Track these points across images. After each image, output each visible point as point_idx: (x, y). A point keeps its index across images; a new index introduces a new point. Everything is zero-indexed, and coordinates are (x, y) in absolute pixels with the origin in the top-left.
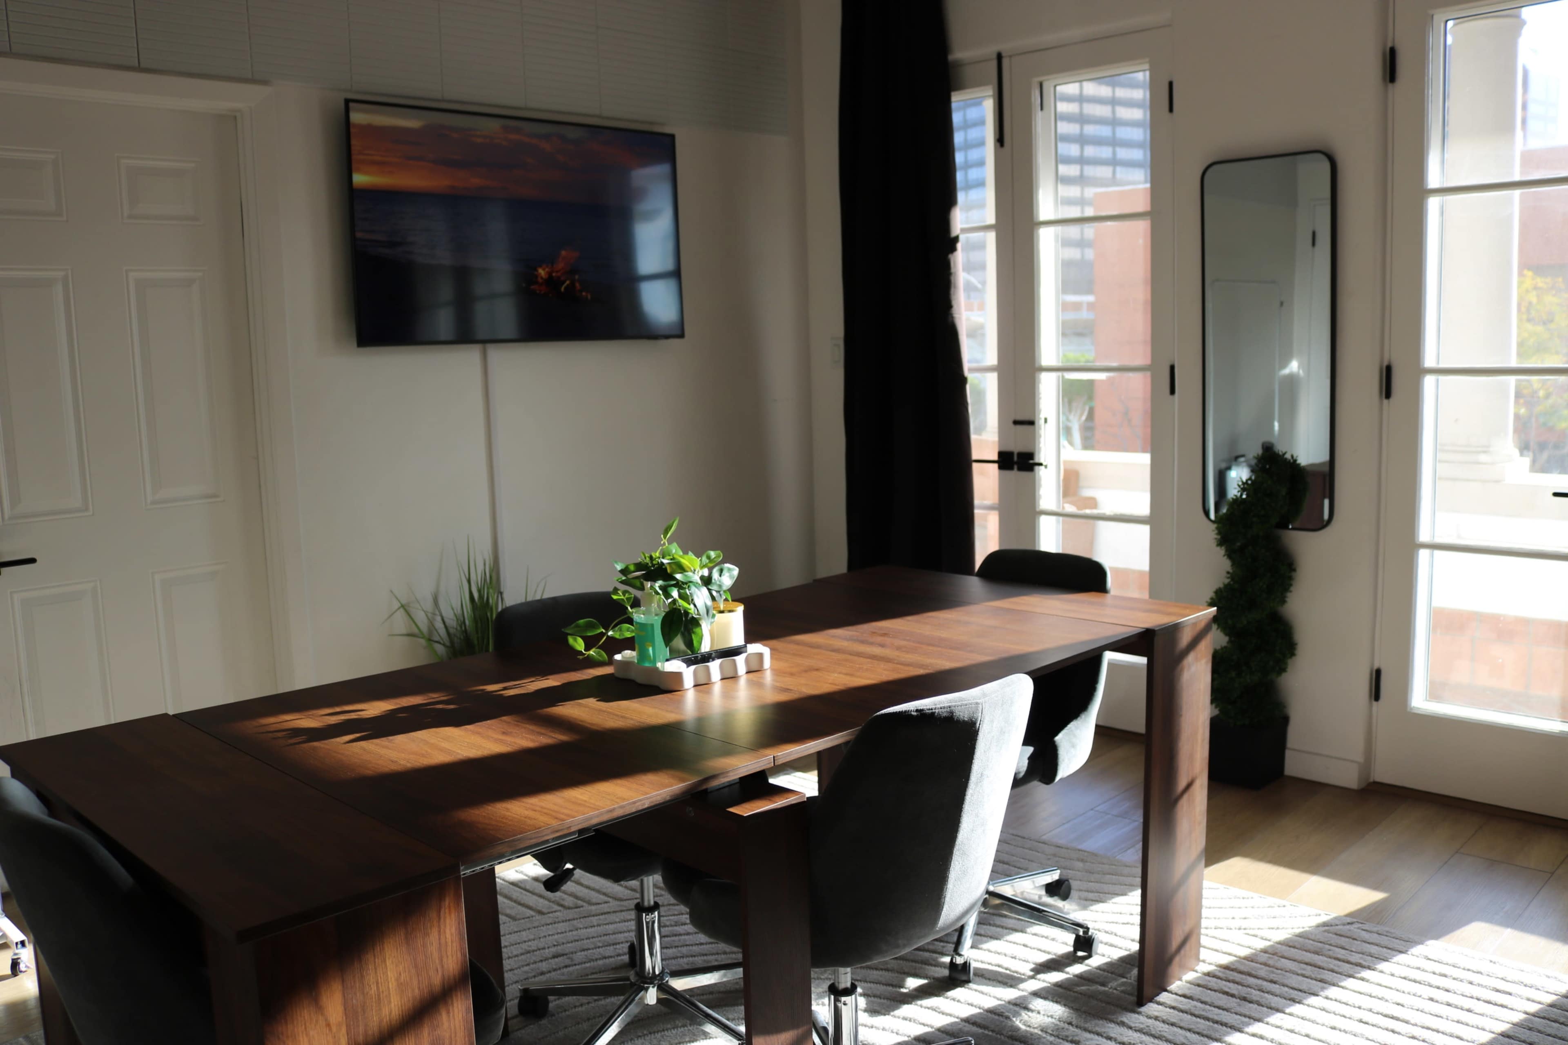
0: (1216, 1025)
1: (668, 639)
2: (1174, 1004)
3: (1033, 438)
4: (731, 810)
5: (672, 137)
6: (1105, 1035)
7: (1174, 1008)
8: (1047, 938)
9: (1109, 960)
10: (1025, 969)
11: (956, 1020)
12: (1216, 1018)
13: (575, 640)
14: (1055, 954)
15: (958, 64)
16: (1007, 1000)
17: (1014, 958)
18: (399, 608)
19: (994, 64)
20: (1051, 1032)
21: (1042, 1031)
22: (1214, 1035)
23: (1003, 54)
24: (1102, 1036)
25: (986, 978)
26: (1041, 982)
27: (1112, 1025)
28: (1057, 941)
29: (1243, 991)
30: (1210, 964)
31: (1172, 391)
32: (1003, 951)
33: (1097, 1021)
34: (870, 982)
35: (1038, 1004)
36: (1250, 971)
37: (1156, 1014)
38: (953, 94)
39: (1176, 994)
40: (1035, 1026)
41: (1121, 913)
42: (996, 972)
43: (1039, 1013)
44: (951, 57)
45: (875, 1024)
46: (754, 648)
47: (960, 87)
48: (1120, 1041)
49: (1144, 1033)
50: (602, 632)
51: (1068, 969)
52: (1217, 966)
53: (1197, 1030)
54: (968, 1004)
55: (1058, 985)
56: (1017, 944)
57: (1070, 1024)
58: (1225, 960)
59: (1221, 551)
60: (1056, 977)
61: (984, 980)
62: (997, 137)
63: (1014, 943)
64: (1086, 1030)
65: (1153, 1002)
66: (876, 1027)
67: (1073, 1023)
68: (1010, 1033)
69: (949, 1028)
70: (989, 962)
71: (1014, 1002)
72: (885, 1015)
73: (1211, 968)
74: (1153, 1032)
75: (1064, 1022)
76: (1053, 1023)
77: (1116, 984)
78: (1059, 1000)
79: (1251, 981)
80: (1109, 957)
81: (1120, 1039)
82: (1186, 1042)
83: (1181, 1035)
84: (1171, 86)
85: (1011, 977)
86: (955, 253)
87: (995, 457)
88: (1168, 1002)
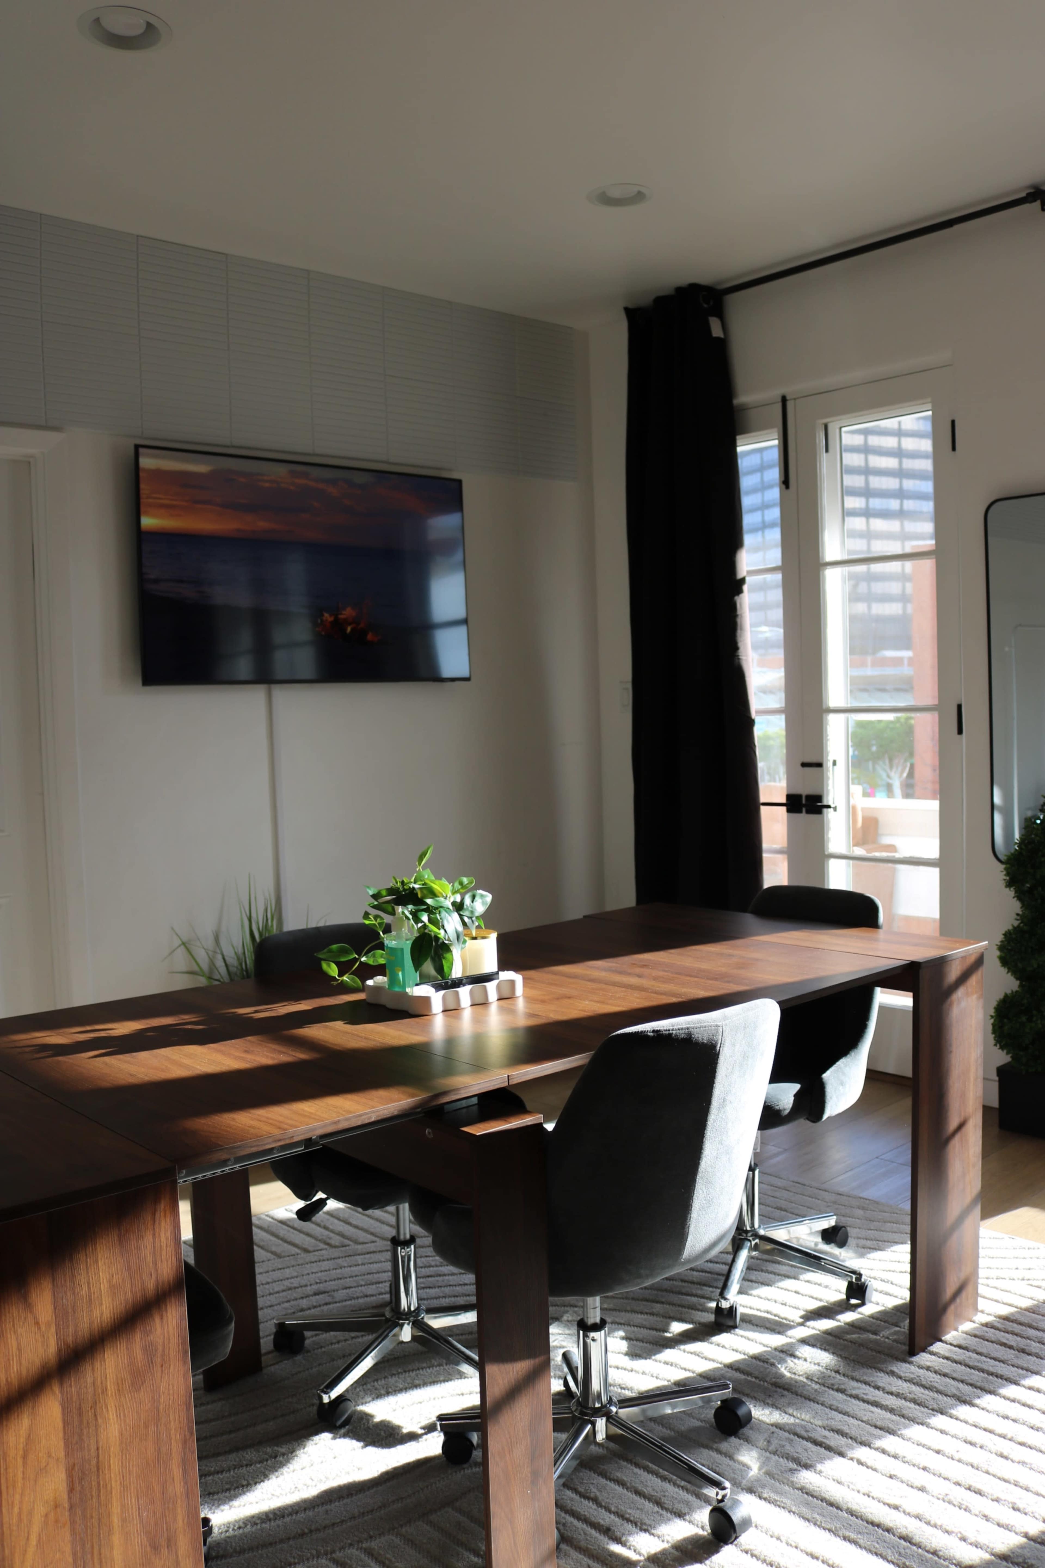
0: (991, 1377)
1: (417, 963)
2: (947, 1354)
3: (821, 781)
4: (465, 1129)
5: (460, 482)
6: (873, 1384)
7: (947, 1358)
8: (820, 1285)
9: (883, 1308)
10: (795, 1316)
11: (719, 1366)
12: (991, 1369)
13: (329, 966)
14: (827, 1302)
15: (744, 408)
16: (773, 1346)
17: (785, 1305)
18: (179, 946)
19: (779, 406)
20: (817, 1380)
21: (807, 1378)
22: (987, 1387)
23: (788, 398)
24: (869, 1385)
25: (753, 1325)
26: (810, 1329)
27: (882, 1374)
28: (830, 1289)
29: (1022, 1343)
30: (988, 1314)
31: (960, 731)
32: (774, 1298)
33: (865, 1370)
34: (634, 1326)
35: (806, 1351)
36: (1031, 1322)
37: (928, 1364)
38: (738, 437)
39: (951, 1344)
40: (801, 1373)
42: (764, 1318)
43: (805, 1360)
44: (736, 402)
45: (635, 1368)
46: (507, 975)
47: (744, 431)
48: (889, 1391)
49: (914, 1384)
50: (356, 958)
51: (839, 1317)
52: (996, 1317)
53: (970, 1381)
54: (733, 1350)
55: (828, 1333)
56: (788, 1290)
57: (837, 1372)
58: (1005, 1311)
59: (1011, 893)
60: (826, 1324)
61: (751, 1326)
62: (783, 479)
63: (785, 1290)
64: (853, 1379)
65: (926, 1352)
66: (635, 1371)
67: (841, 1372)
68: (774, 1380)
69: (711, 1373)
70: (758, 1308)
71: (780, 1348)
72: (646, 1359)
73: (991, 1319)
74: (924, 1383)
75: (831, 1371)
76: (819, 1371)
77: (888, 1332)
78: (827, 1347)
79: (1032, 1332)
80: (883, 1306)
81: (888, 1388)
82: (958, 1393)
83: (952, 1386)
84: (953, 423)
85: (780, 1324)
86: (741, 595)
87: (784, 801)
88: (942, 1353)
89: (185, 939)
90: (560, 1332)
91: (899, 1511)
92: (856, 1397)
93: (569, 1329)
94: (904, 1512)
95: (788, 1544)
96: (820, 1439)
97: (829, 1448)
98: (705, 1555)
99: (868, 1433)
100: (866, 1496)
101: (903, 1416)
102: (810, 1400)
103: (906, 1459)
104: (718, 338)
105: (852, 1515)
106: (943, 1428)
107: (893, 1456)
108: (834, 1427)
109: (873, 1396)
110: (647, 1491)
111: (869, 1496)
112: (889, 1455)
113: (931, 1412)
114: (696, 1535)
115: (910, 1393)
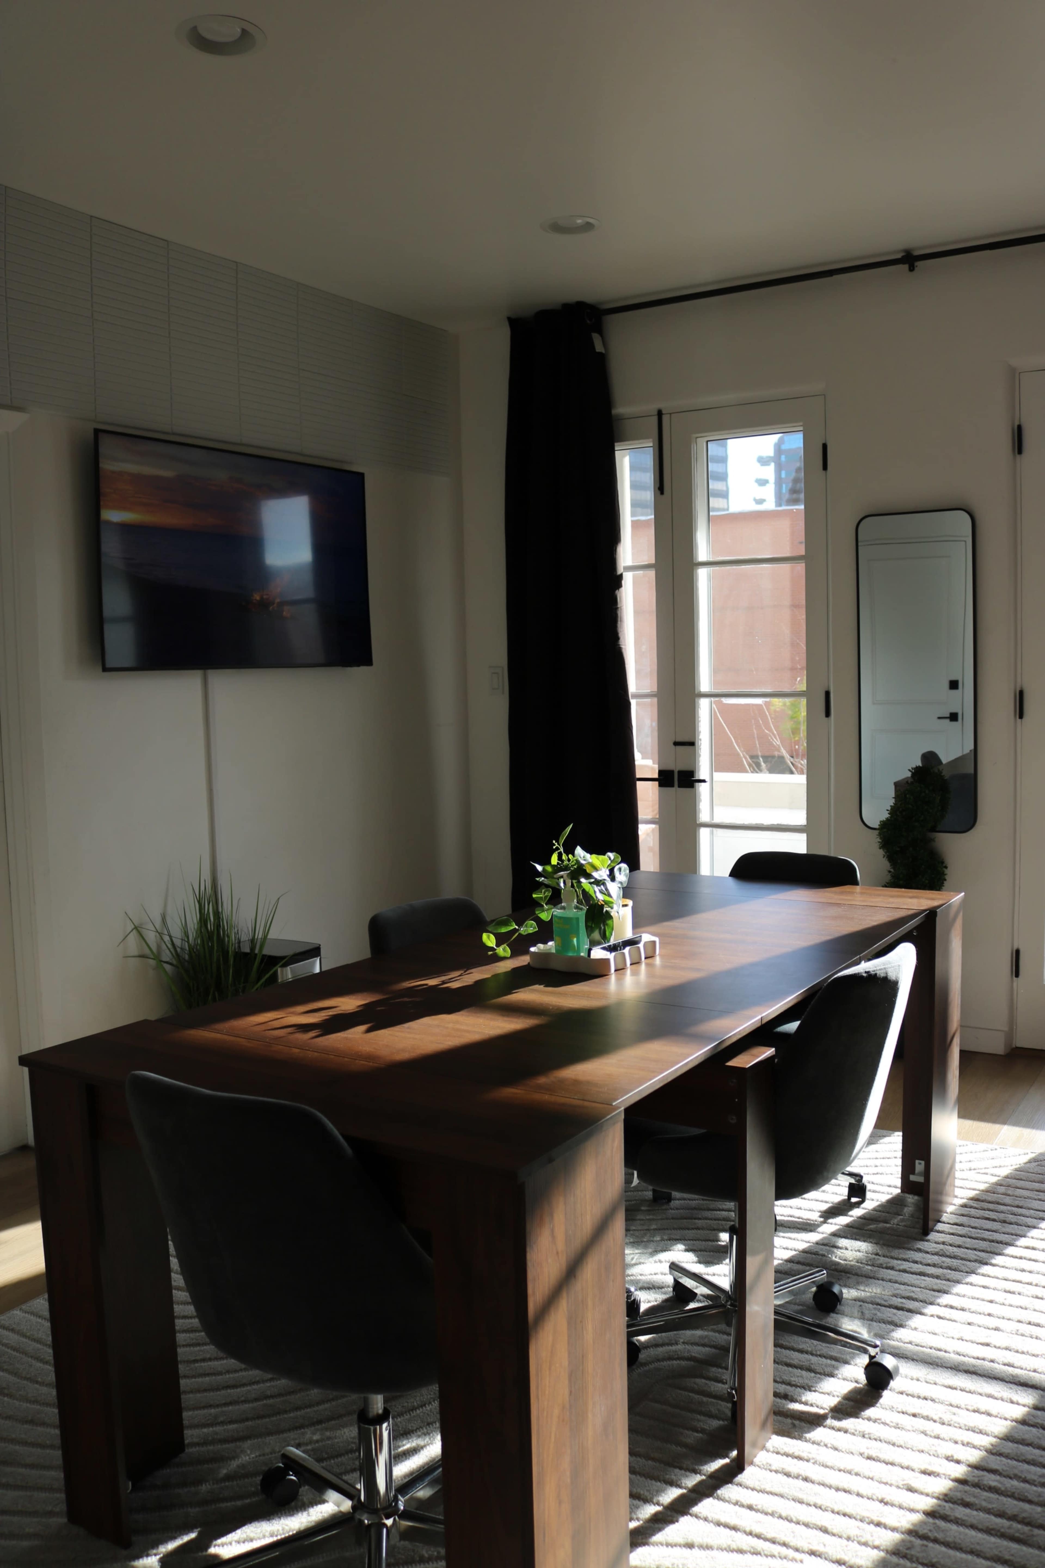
0: (993, 1243)
1: (589, 930)
2: (951, 1231)
3: (694, 758)
5: (361, 476)
6: (911, 1260)
7: (953, 1234)
9: (881, 1203)
10: (815, 1217)
12: (991, 1238)
13: (489, 937)
14: (832, 1203)
15: (620, 418)
16: (814, 1242)
17: (800, 1209)
18: (133, 930)
19: (655, 420)
20: (866, 1263)
21: (858, 1262)
22: (996, 1251)
23: (664, 412)
24: (908, 1261)
25: (785, 1227)
26: (833, 1226)
27: (912, 1252)
29: (1002, 1216)
30: (961, 1198)
31: (828, 714)
33: (901, 1251)
35: (843, 1242)
36: (998, 1200)
37: (942, 1240)
38: (616, 444)
39: (948, 1223)
40: (851, 1259)
41: (867, 1166)
42: (792, 1221)
43: (847, 1249)
44: (615, 412)
45: (716, 1272)
46: (646, 937)
47: (621, 440)
48: (925, 1263)
49: (940, 1255)
50: (515, 928)
51: (850, 1213)
52: (967, 1199)
53: (981, 1249)
54: (784, 1248)
55: (848, 1226)
57: (877, 1254)
58: (972, 1194)
60: (843, 1220)
61: (786, 1229)
62: (658, 485)
64: (892, 1258)
65: (934, 1232)
66: (717, 1275)
67: (880, 1254)
68: (833, 1267)
69: (780, 1268)
70: (781, 1214)
71: (821, 1242)
73: (964, 1201)
74: (948, 1254)
75: (872, 1254)
76: (863, 1255)
77: (896, 1220)
78: (857, 1237)
79: (1002, 1208)
80: (878, 1201)
81: (924, 1261)
82: (978, 1258)
83: (971, 1254)
84: (825, 447)
85: (810, 1225)
86: (620, 589)
87: (656, 776)
88: (947, 1230)
89: (137, 924)
90: (631, 1252)
91: (991, 1347)
92: (905, 1271)
93: (637, 1249)
94: (995, 1347)
95: (927, 1382)
96: (900, 1305)
97: (910, 1311)
98: (874, 1401)
99: (931, 1295)
100: (961, 1341)
101: (948, 1280)
102: (871, 1278)
103: (972, 1310)
104: (601, 353)
105: (960, 1355)
106: (984, 1284)
107: (961, 1310)
108: (903, 1295)
109: (917, 1269)
110: (795, 1362)
111: (963, 1340)
112: (957, 1309)
113: (966, 1274)
114: (856, 1387)
115: (943, 1263)
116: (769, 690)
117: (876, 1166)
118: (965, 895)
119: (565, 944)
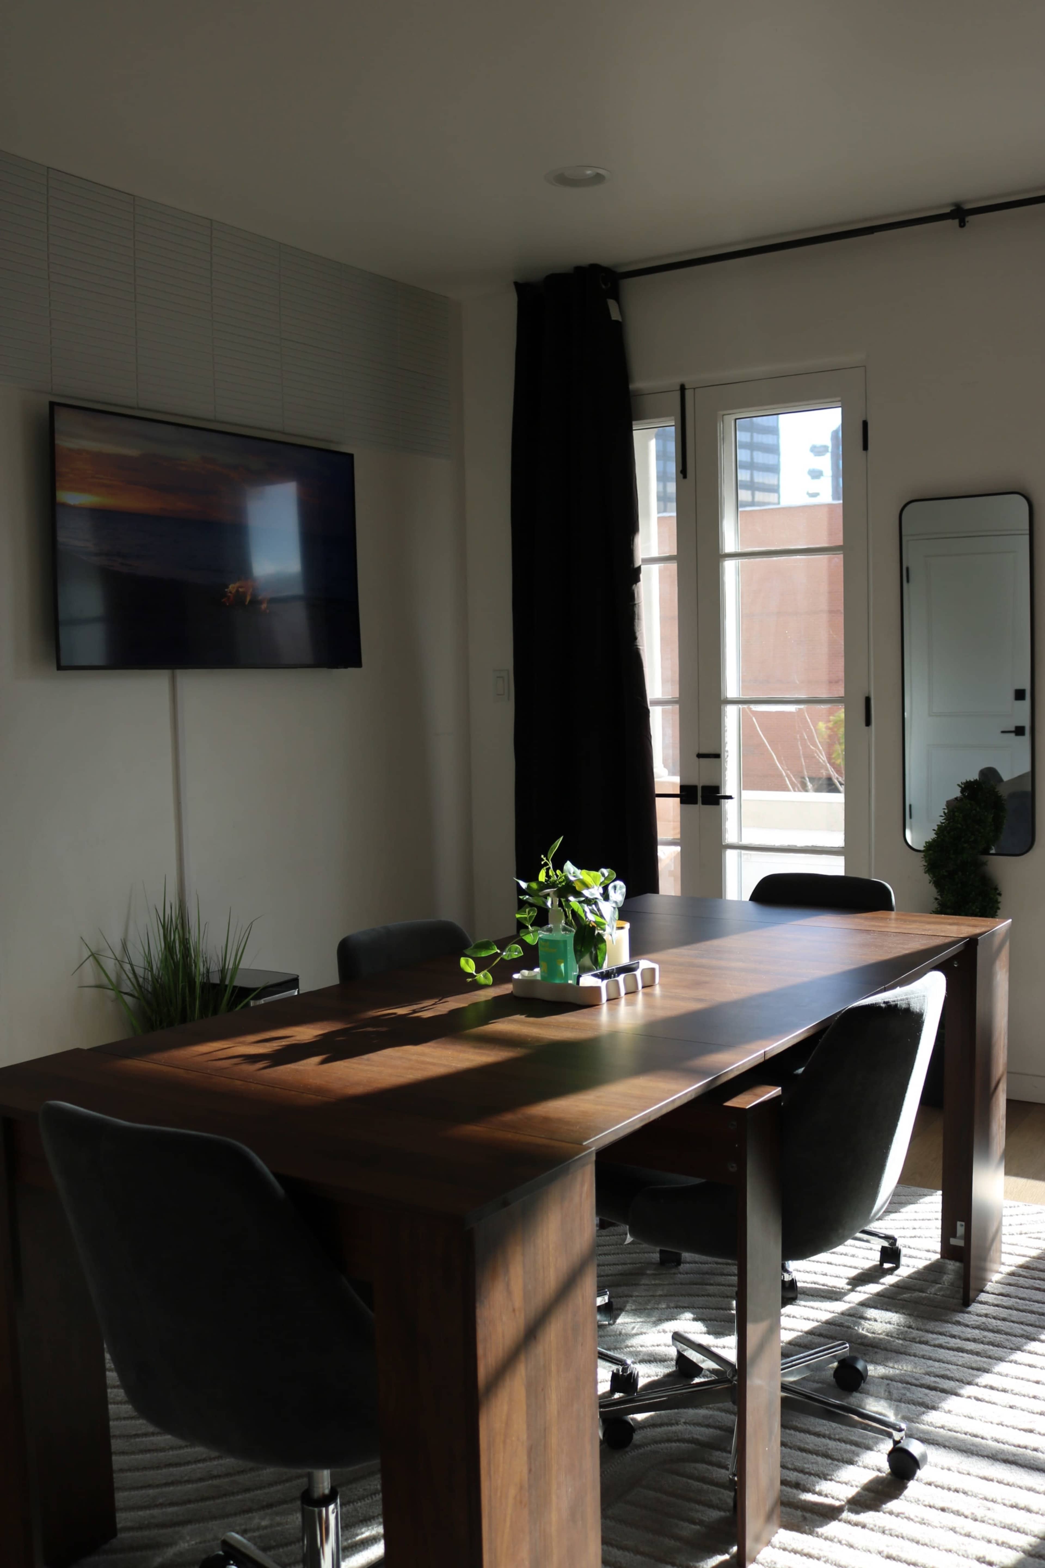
1: (579, 954)
2: (996, 1302)
3: (719, 771)
5: (351, 456)
6: (948, 1334)
7: (997, 1306)
8: (846, 1255)
9: (916, 1269)
10: (842, 1284)
11: (800, 1334)
12: (1040, 1310)
13: (467, 962)
14: (862, 1269)
15: (639, 394)
16: (839, 1312)
17: (826, 1275)
18: (89, 957)
19: (677, 395)
20: (897, 1336)
21: (887, 1335)
23: (687, 387)
24: (945, 1335)
25: (808, 1295)
26: (862, 1294)
27: (950, 1325)
28: (857, 1257)
30: (1009, 1266)
31: (868, 723)
32: (812, 1270)
33: (937, 1323)
34: (698, 1308)
35: (871, 1313)
37: (984, 1312)
38: (634, 423)
39: (993, 1294)
40: (879, 1332)
41: (904, 1228)
42: (816, 1288)
43: (876, 1320)
44: (632, 386)
45: (726, 1345)
47: (640, 418)
48: (964, 1338)
49: (982, 1329)
50: (497, 952)
51: (882, 1281)
52: (1016, 1267)
53: (1029, 1322)
54: (805, 1319)
55: (879, 1294)
56: (821, 1262)
57: (910, 1327)
58: (1022, 1261)
60: (873, 1289)
61: (807, 1296)
62: (680, 468)
63: (817, 1262)
64: (927, 1331)
65: (976, 1302)
66: (728, 1347)
67: (913, 1327)
68: (860, 1340)
69: (799, 1340)
70: (804, 1280)
71: (847, 1313)
72: (730, 1335)
73: (1013, 1269)
74: (991, 1328)
75: (904, 1327)
76: (894, 1328)
77: (933, 1289)
78: (888, 1308)
80: (914, 1267)
81: (963, 1335)
82: (1025, 1333)
83: (1017, 1328)
84: (865, 424)
85: (835, 1293)
86: (639, 584)
87: (678, 792)
88: (990, 1301)
89: (93, 950)
90: (632, 1321)
91: (1035, 1433)
92: (940, 1346)
93: (640, 1317)
94: (1040, 1434)
95: (959, 1472)
96: (933, 1384)
97: (943, 1391)
98: (898, 1492)
99: (969, 1374)
100: (1000, 1426)
101: (990, 1357)
102: (901, 1353)
103: (1014, 1392)
104: (617, 322)
105: (998, 1442)
106: (1031, 1363)
107: (1002, 1391)
108: (937, 1373)
109: (955, 1344)
110: (810, 1447)
111: (1003, 1425)
112: (998, 1390)
113: (1010, 1350)
114: (877, 1477)
115: (985, 1337)
116: (803, 696)
117: (915, 1228)
118: (1012, 921)
119: (552, 970)
